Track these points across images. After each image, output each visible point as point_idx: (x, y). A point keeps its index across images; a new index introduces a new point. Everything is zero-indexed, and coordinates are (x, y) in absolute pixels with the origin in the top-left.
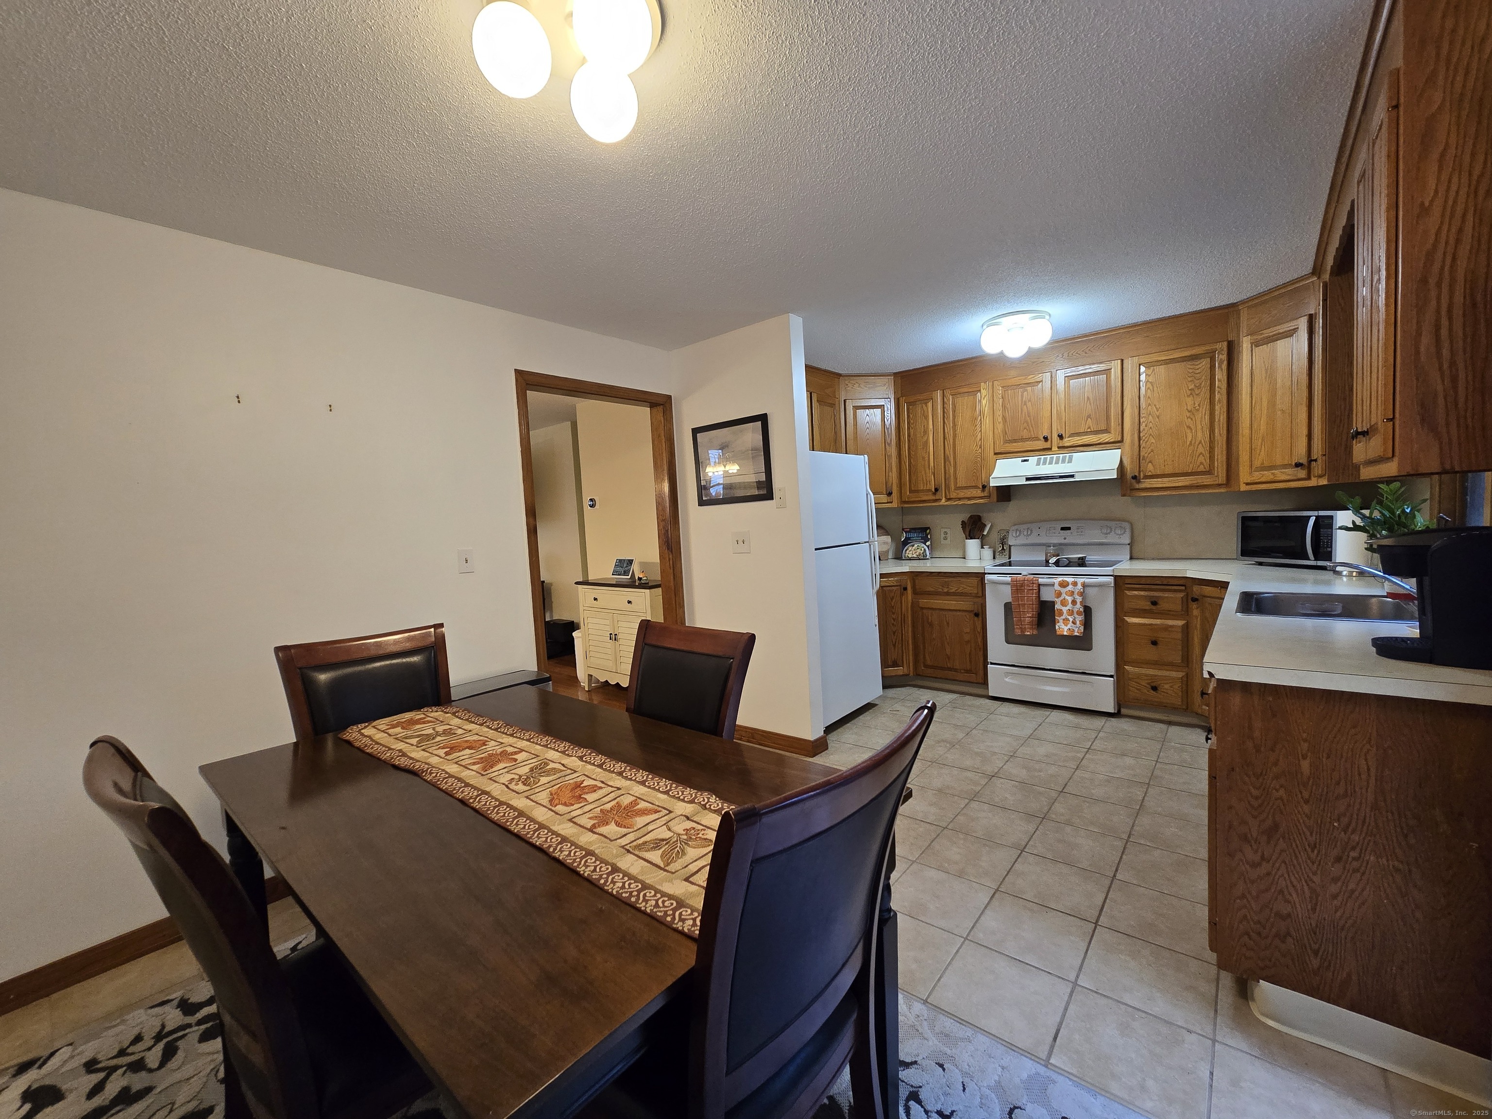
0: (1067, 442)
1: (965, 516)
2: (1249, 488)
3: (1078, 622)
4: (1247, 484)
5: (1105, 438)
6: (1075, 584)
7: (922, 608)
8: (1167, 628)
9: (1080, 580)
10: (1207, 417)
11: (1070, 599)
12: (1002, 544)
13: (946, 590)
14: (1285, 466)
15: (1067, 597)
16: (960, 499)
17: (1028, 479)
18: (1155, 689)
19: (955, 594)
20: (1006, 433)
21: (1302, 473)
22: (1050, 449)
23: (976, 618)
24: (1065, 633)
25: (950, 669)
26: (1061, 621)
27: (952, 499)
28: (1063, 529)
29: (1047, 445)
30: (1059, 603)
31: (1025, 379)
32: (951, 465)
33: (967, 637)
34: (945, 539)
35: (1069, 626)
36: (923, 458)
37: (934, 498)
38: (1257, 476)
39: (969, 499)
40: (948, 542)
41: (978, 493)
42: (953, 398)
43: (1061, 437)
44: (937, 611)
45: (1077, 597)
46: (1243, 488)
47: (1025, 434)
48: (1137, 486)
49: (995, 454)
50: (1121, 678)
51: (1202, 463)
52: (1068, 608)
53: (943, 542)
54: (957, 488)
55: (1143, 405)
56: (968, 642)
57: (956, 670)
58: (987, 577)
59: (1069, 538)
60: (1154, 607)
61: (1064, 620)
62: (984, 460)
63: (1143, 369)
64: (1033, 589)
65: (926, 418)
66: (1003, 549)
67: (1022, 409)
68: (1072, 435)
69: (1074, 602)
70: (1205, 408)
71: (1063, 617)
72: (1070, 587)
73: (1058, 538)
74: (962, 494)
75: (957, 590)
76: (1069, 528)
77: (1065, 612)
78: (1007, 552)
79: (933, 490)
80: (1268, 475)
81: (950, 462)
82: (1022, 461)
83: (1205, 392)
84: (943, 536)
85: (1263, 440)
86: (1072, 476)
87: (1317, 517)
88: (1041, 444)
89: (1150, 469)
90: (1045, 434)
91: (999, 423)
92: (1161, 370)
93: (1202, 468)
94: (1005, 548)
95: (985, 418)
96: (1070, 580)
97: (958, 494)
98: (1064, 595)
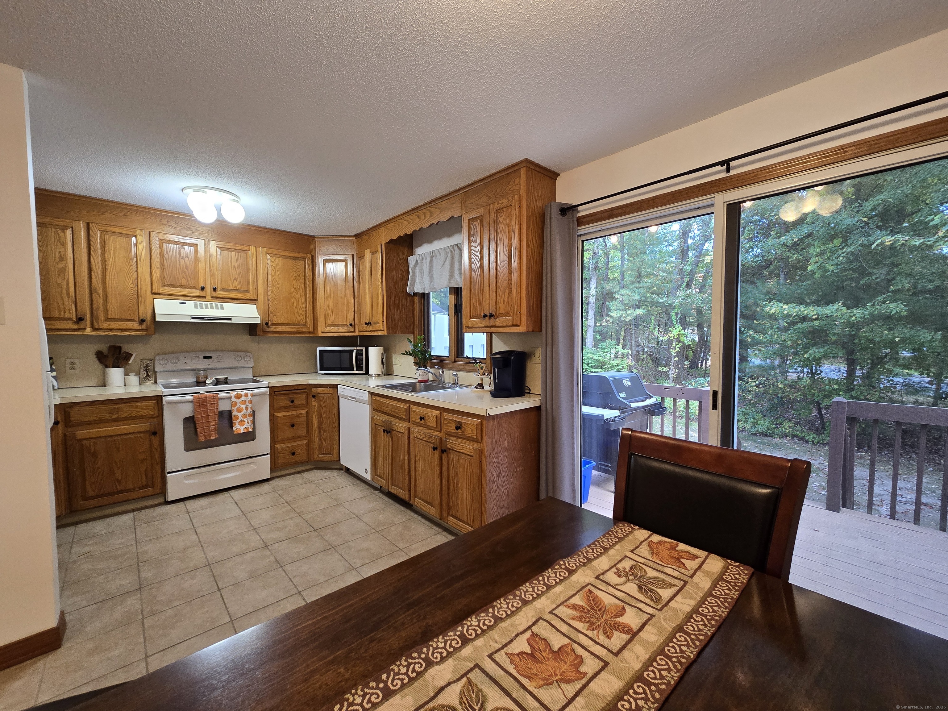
0: (219, 294)
1: (103, 347)
2: (324, 335)
3: (250, 422)
4: (323, 332)
5: (246, 296)
6: (246, 395)
7: (80, 440)
8: (298, 416)
9: (250, 392)
10: (303, 294)
11: (244, 406)
12: (146, 371)
13: (114, 416)
14: (343, 325)
15: (241, 406)
16: (111, 330)
17: (193, 318)
18: (293, 454)
19: (126, 419)
20: (164, 277)
21: (352, 329)
22: (204, 297)
23: (153, 437)
24: (242, 431)
25: (121, 492)
26: (237, 423)
27: (101, 329)
28: (205, 357)
29: (203, 294)
30: (235, 411)
31: (183, 239)
32: (99, 296)
33: (141, 457)
34: (72, 368)
35: (245, 426)
36: (59, 285)
37: (76, 327)
38: (328, 329)
39: (123, 330)
40: (77, 371)
41: (136, 325)
42: (101, 234)
43: (215, 289)
44: (103, 439)
45: (248, 404)
46: (320, 334)
47: (184, 282)
48: (268, 330)
49: (153, 293)
50: (274, 454)
51: (301, 319)
52: (242, 413)
53: (69, 372)
54: (107, 319)
55: (270, 280)
56: (143, 461)
57: (128, 491)
58: (165, 399)
59: (212, 364)
60: (292, 404)
61: (239, 422)
62: (141, 297)
63: (269, 257)
64: (214, 403)
65: (64, 244)
66: (148, 375)
67: (180, 261)
68: (223, 290)
69: (247, 408)
70: (302, 289)
71: (239, 420)
72: (243, 398)
73: (202, 364)
74: (114, 325)
75: (130, 414)
76: (210, 357)
77: (240, 416)
78: (152, 378)
79: (74, 318)
80: (335, 329)
81: (98, 294)
82: (180, 303)
83: (302, 278)
84: (68, 366)
85: (332, 311)
86: (230, 319)
87: (357, 350)
88: (198, 292)
89: (275, 320)
90: (202, 285)
91: (158, 268)
92: (279, 260)
93: (301, 322)
94: (150, 374)
95: (142, 260)
96: (243, 393)
97: (109, 325)
98: (238, 405)
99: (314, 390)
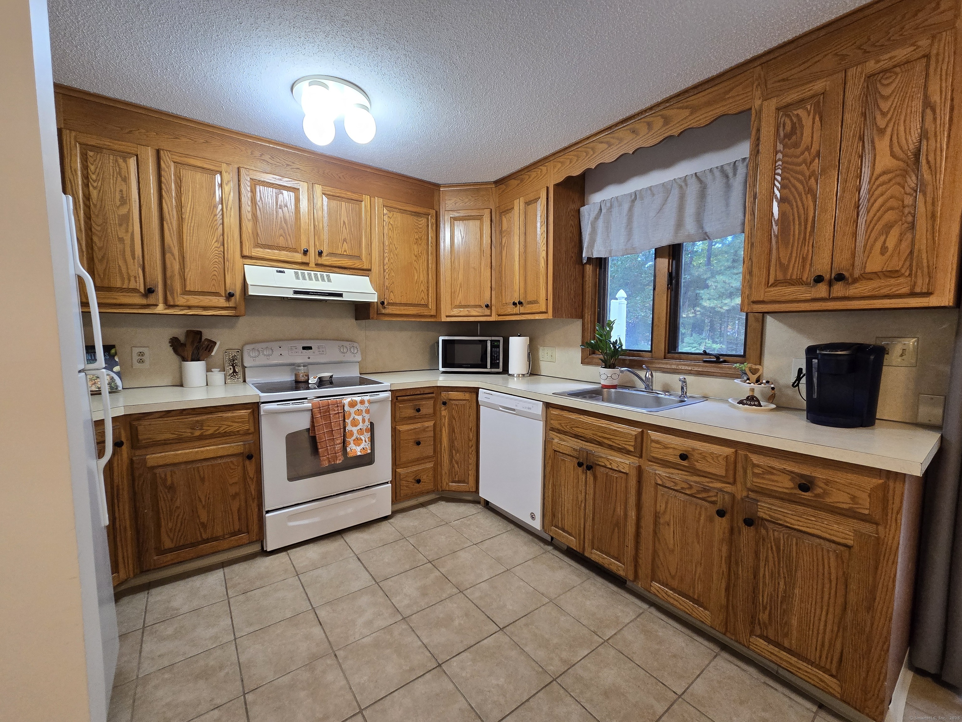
0: (325, 260)
1: (179, 332)
2: (449, 319)
3: (367, 440)
4: (447, 316)
5: (358, 264)
6: (362, 402)
7: (153, 468)
8: (424, 430)
9: (367, 398)
10: (426, 264)
11: (360, 418)
12: (232, 365)
13: (197, 433)
14: (476, 306)
15: (356, 417)
16: (189, 307)
17: (296, 292)
18: (418, 481)
19: (212, 436)
20: (257, 234)
21: (487, 312)
22: (307, 264)
23: (247, 462)
24: (359, 454)
25: (206, 541)
26: (352, 442)
27: (178, 306)
28: (304, 348)
29: (305, 259)
30: (349, 424)
31: (280, 180)
32: (175, 259)
33: (233, 490)
34: (141, 361)
35: (362, 446)
36: (121, 240)
37: (144, 301)
38: (455, 312)
39: (205, 308)
40: (146, 365)
41: (222, 302)
42: (176, 167)
43: (320, 254)
44: (183, 466)
45: (364, 414)
46: (444, 319)
47: (281, 242)
48: (384, 311)
49: (244, 257)
50: (396, 481)
51: (423, 298)
52: (359, 427)
53: (137, 365)
54: (186, 292)
55: (387, 243)
56: (234, 496)
57: (216, 539)
58: (264, 407)
59: (313, 356)
60: (417, 414)
61: (354, 440)
62: (228, 260)
63: (385, 211)
65: (126, 180)
66: (234, 371)
67: (277, 212)
68: (331, 254)
69: (364, 421)
70: (425, 256)
71: (354, 438)
72: (359, 407)
73: (301, 358)
74: (194, 300)
75: (218, 430)
76: (310, 348)
77: (355, 432)
78: (240, 375)
79: (142, 290)
80: (464, 312)
81: (173, 255)
82: (277, 271)
83: (424, 242)
84: (136, 358)
85: (461, 287)
86: (340, 295)
87: (491, 341)
88: (299, 257)
89: (393, 298)
90: (304, 247)
91: (249, 220)
92: (398, 216)
93: (423, 302)
94: (237, 370)
95: (229, 208)
96: (358, 398)
97: (188, 300)
98: (353, 415)
99: (444, 394)
